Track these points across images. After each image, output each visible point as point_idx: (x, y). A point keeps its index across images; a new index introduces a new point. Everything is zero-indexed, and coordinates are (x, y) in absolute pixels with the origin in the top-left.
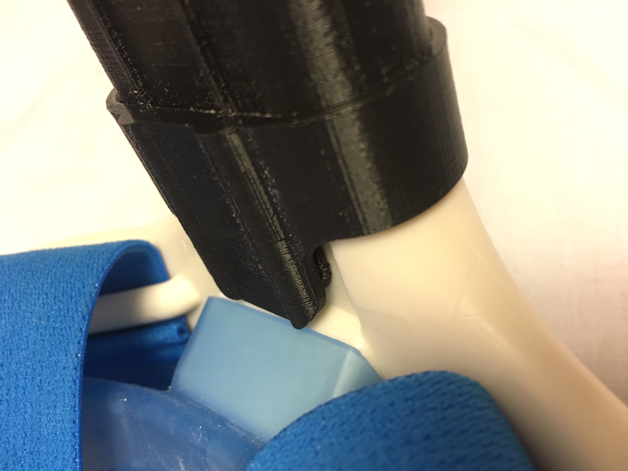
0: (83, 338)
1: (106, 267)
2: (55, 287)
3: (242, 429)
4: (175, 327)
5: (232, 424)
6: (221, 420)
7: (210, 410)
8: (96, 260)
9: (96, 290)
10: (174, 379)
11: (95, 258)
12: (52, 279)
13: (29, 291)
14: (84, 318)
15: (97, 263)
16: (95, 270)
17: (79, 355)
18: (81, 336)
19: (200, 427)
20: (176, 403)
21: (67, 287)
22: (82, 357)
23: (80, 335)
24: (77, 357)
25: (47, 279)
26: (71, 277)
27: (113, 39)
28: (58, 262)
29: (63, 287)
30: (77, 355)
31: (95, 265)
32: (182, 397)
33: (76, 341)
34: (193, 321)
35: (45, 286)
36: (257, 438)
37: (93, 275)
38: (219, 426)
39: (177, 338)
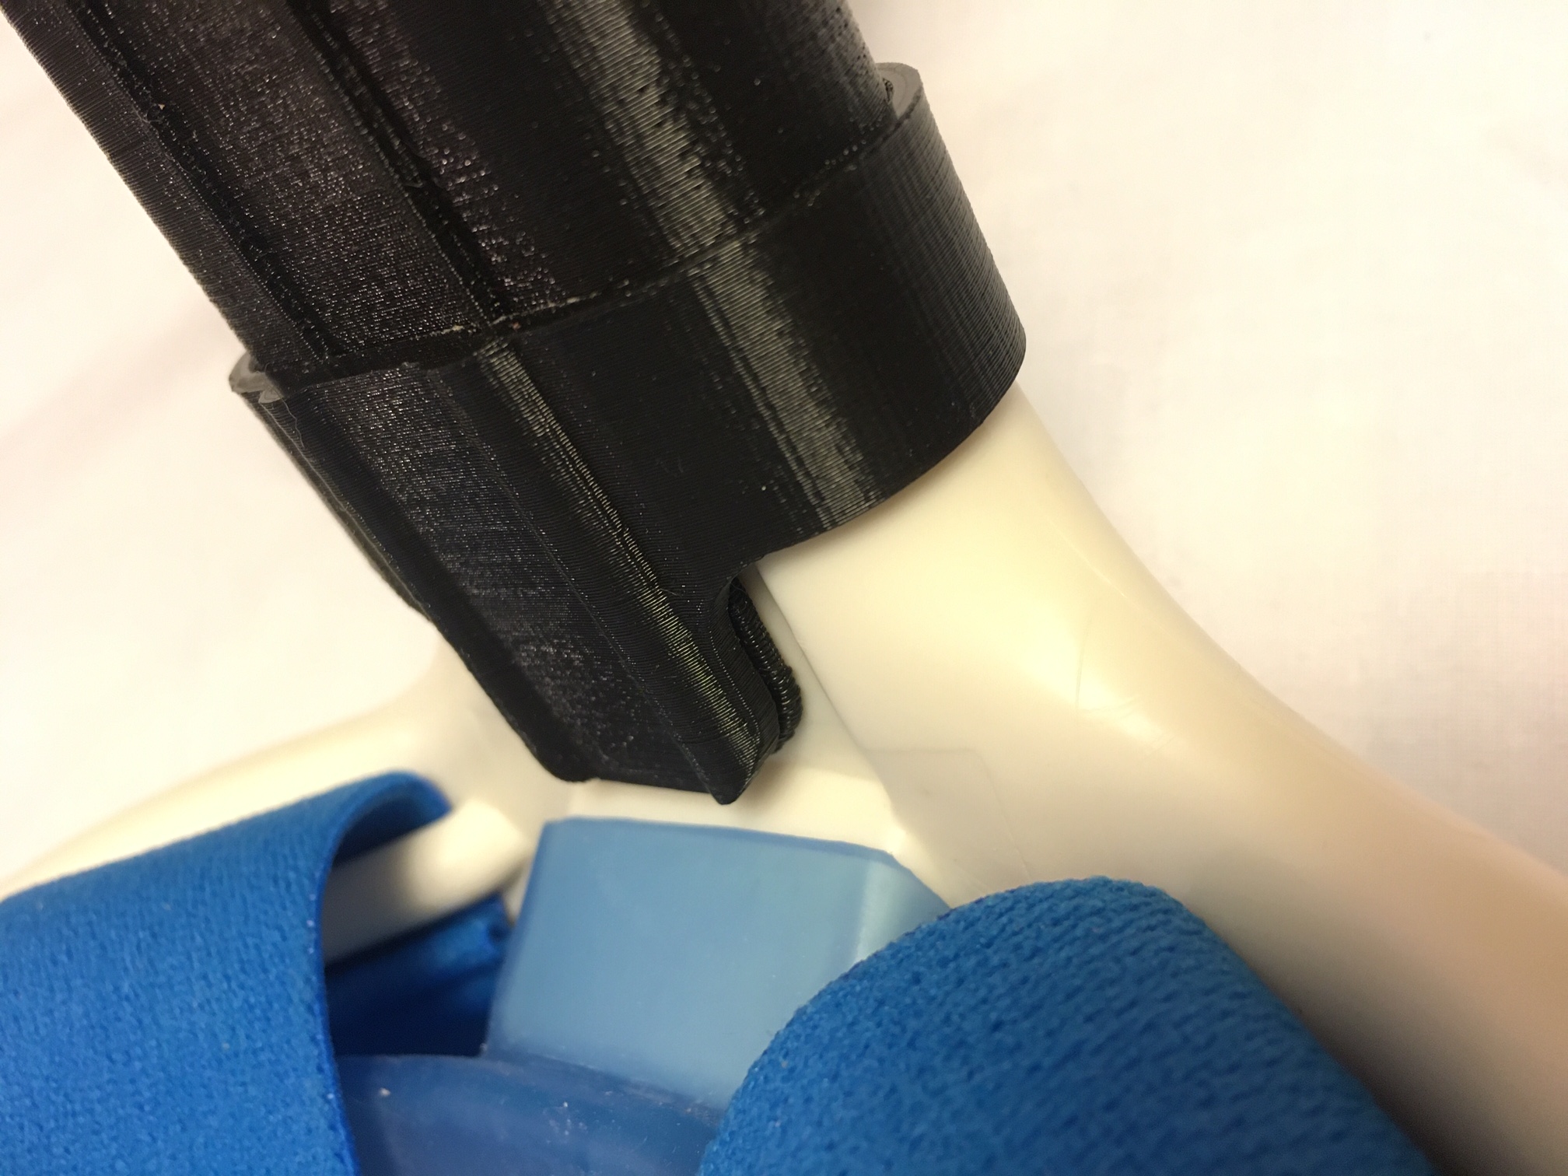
0: (325, 1056)
1: (317, 875)
2: (219, 952)
3: (661, 1092)
4: (480, 925)
5: (637, 1086)
6: (613, 1083)
7: (583, 1069)
8: (291, 862)
9: (314, 936)
10: (492, 1024)
11: (285, 857)
12: (202, 936)
13: (162, 979)
14: (310, 1009)
15: (296, 869)
16: (294, 888)
17: (331, 1096)
18: (320, 1055)
19: (566, 1105)
20: (503, 1069)
21: (246, 946)
22: (337, 1098)
23: (316, 1052)
24: (328, 1101)
25: (193, 938)
26: (247, 917)
27: (253, 264)
28: (202, 888)
29: (238, 950)
30: (324, 1097)
31: (292, 875)
32: (515, 1056)
33: (312, 1068)
34: (514, 902)
35: (194, 956)
36: (699, 1101)
37: (294, 902)
38: (607, 1093)
39: (489, 950)
